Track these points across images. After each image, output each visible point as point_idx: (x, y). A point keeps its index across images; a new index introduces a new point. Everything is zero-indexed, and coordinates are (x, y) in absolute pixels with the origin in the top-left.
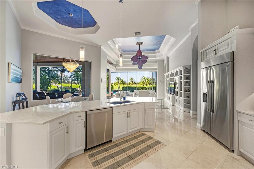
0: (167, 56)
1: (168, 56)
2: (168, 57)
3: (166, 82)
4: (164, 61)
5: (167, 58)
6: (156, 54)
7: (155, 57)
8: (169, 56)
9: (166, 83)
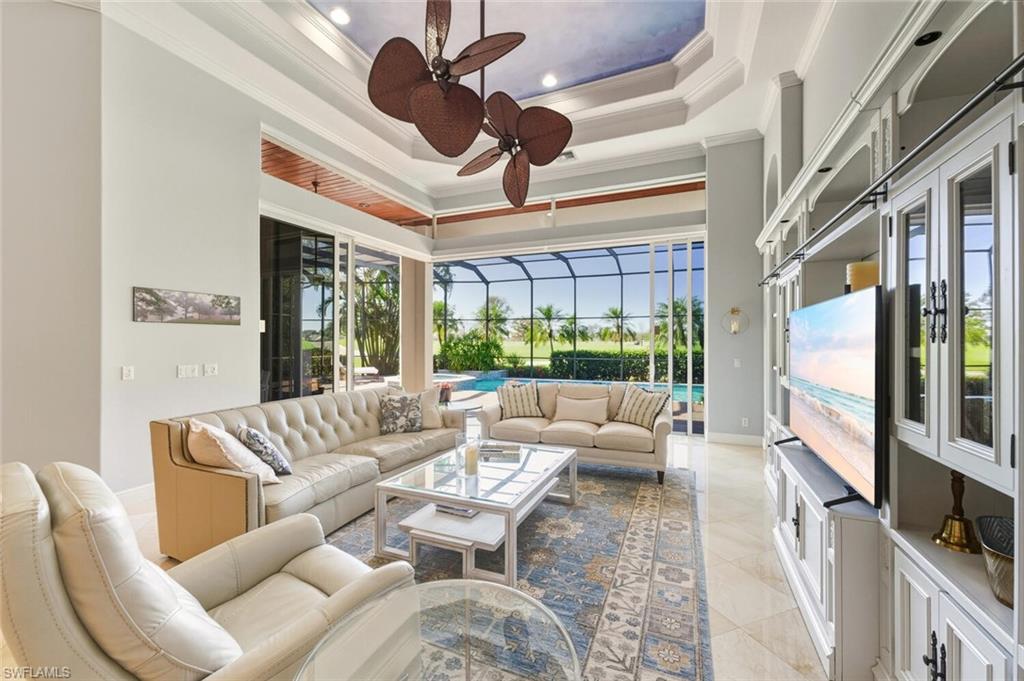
0: (784, 77)
1: (793, 74)
2: (801, 84)
3: (774, 310)
4: (761, 141)
5: (785, 91)
6: (688, 89)
7: (679, 113)
8: (801, 72)
9: (774, 320)
